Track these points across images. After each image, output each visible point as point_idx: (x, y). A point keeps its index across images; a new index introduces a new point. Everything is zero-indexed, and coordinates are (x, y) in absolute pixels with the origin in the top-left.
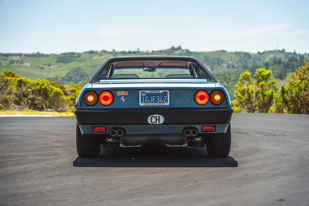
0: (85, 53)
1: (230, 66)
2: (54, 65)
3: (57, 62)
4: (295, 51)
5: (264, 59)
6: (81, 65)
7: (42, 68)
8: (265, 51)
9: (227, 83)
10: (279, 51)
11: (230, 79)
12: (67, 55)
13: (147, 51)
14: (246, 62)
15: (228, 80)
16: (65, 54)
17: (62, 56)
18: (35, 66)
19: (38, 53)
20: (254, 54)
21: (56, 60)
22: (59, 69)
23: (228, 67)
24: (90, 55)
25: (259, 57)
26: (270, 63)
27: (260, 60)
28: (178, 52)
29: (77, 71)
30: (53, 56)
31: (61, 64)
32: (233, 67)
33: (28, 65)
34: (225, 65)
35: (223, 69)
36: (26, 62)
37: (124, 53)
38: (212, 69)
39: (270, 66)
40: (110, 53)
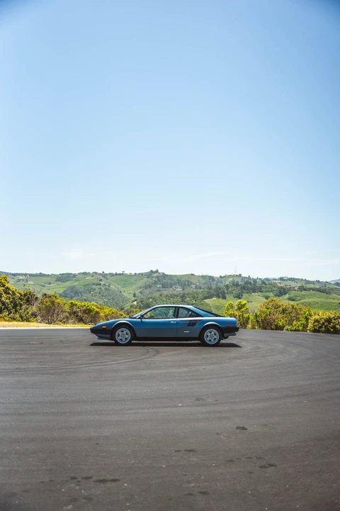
0: (80, 274)
1: (198, 287)
2: (53, 284)
3: (56, 281)
4: (249, 276)
5: (225, 282)
6: (76, 284)
7: (44, 286)
8: (226, 275)
10: (237, 275)
12: (64, 276)
14: (211, 284)
16: (63, 274)
17: (61, 275)
18: (38, 284)
19: (41, 273)
20: (217, 278)
21: (55, 279)
22: (57, 286)
23: (196, 288)
24: (84, 276)
25: (221, 280)
26: (230, 285)
27: (221, 282)
28: (156, 275)
29: (72, 289)
30: (53, 276)
31: (58, 282)
32: (200, 288)
33: (32, 283)
34: (194, 286)
35: (192, 289)
36: (31, 281)
37: (111, 275)
38: (183, 290)
39: (229, 288)
40: (100, 274)
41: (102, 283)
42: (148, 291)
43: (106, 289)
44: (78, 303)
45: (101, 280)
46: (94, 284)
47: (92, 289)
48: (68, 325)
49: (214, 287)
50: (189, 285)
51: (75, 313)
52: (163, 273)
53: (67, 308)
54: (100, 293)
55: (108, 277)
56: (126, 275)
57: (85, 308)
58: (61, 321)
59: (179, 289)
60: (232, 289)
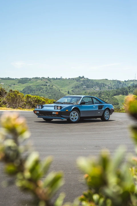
0: (33, 78)
1: (110, 88)
3: (18, 83)
5: (128, 84)
6: (31, 85)
7: (10, 86)
8: (129, 80)
9: (108, 97)
10: (136, 80)
11: (109, 94)
13: (66, 78)
14: (118, 86)
15: (108, 95)
16: (23, 78)
17: (21, 79)
18: (7, 85)
19: (9, 78)
20: (122, 82)
21: (18, 82)
22: (19, 86)
23: (109, 88)
24: (36, 80)
25: (125, 83)
27: (125, 85)
28: (82, 79)
29: (29, 88)
30: (16, 79)
31: (19, 84)
32: (111, 89)
33: (3, 84)
34: (107, 87)
35: (106, 89)
36: (3, 82)
37: (54, 79)
38: (100, 89)
39: (131, 88)
40: (46, 79)
41: (48, 84)
42: (77, 90)
43: (50, 88)
44: (32, 96)
45: (47, 83)
46: (42, 85)
47: (41, 88)
48: (25, 109)
49: (120, 88)
50: (104, 86)
51: (30, 102)
52: (87, 78)
53: (25, 99)
54: (46, 91)
55: (52, 80)
56: (63, 80)
57: (36, 99)
58: (21, 107)
59: (98, 89)
60: (133, 89)
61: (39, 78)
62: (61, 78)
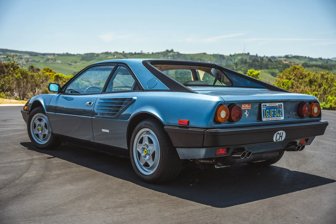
0: (102, 53)
2: (79, 62)
3: (82, 60)
4: (257, 54)
5: (234, 60)
7: (70, 65)
8: (235, 54)
10: (245, 54)
12: (88, 55)
13: (148, 53)
14: (221, 62)
16: (87, 54)
17: (85, 55)
18: (65, 63)
19: (67, 53)
20: (227, 56)
21: (81, 58)
24: (106, 55)
25: (231, 58)
26: (239, 63)
27: (231, 60)
28: (171, 54)
30: (78, 55)
31: (84, 62)
33: (60, 62)
36: (59, 60)
37: (131, 54)
39: (238, 65)
40: (121, 54)
52: (178, 53)
55: (128, 56)
56: (144, 55)
60: (241, 66)
61: (111, 53)
62: (141, 53)
